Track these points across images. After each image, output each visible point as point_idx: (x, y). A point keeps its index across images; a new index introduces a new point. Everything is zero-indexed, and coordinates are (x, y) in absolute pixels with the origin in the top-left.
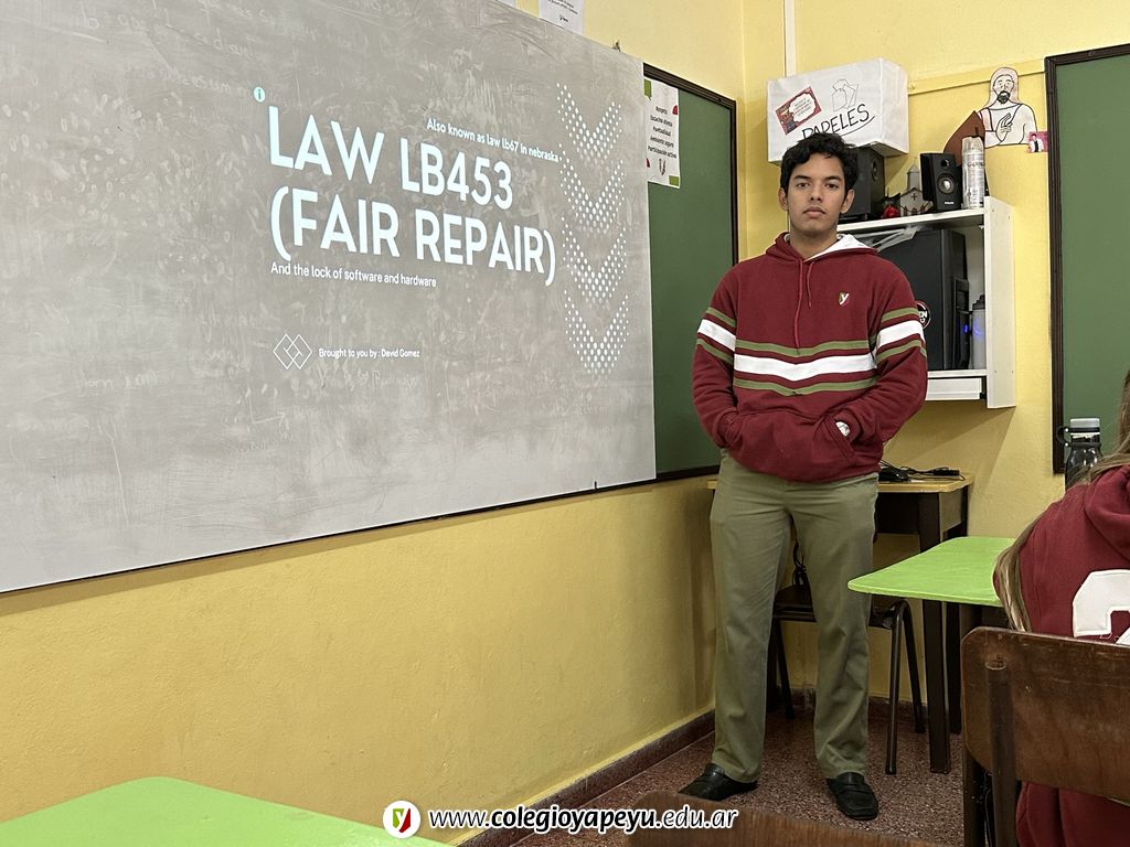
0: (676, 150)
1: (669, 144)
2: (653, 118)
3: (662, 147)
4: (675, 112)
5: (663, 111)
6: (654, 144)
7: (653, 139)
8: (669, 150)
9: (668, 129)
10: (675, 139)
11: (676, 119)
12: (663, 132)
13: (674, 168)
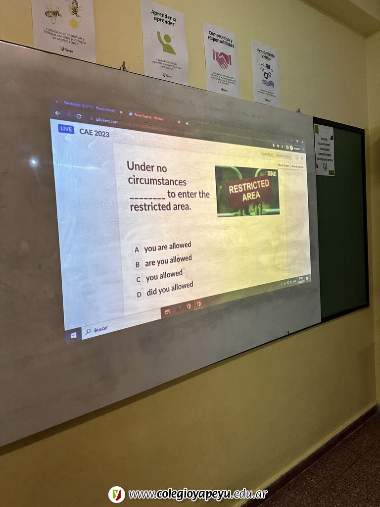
0: (332, 158)
1: (329, 155)
2: (319, 144)
3: (325, 157)
4: (332, 139)
5: (326, 139)
6: (321, 156)
7: (320, 154)
8: (329, 158)
9: (328, 147)
10: (332, 152)
11: (332, 142)
12: (325, 150)
13: (331, 166)
